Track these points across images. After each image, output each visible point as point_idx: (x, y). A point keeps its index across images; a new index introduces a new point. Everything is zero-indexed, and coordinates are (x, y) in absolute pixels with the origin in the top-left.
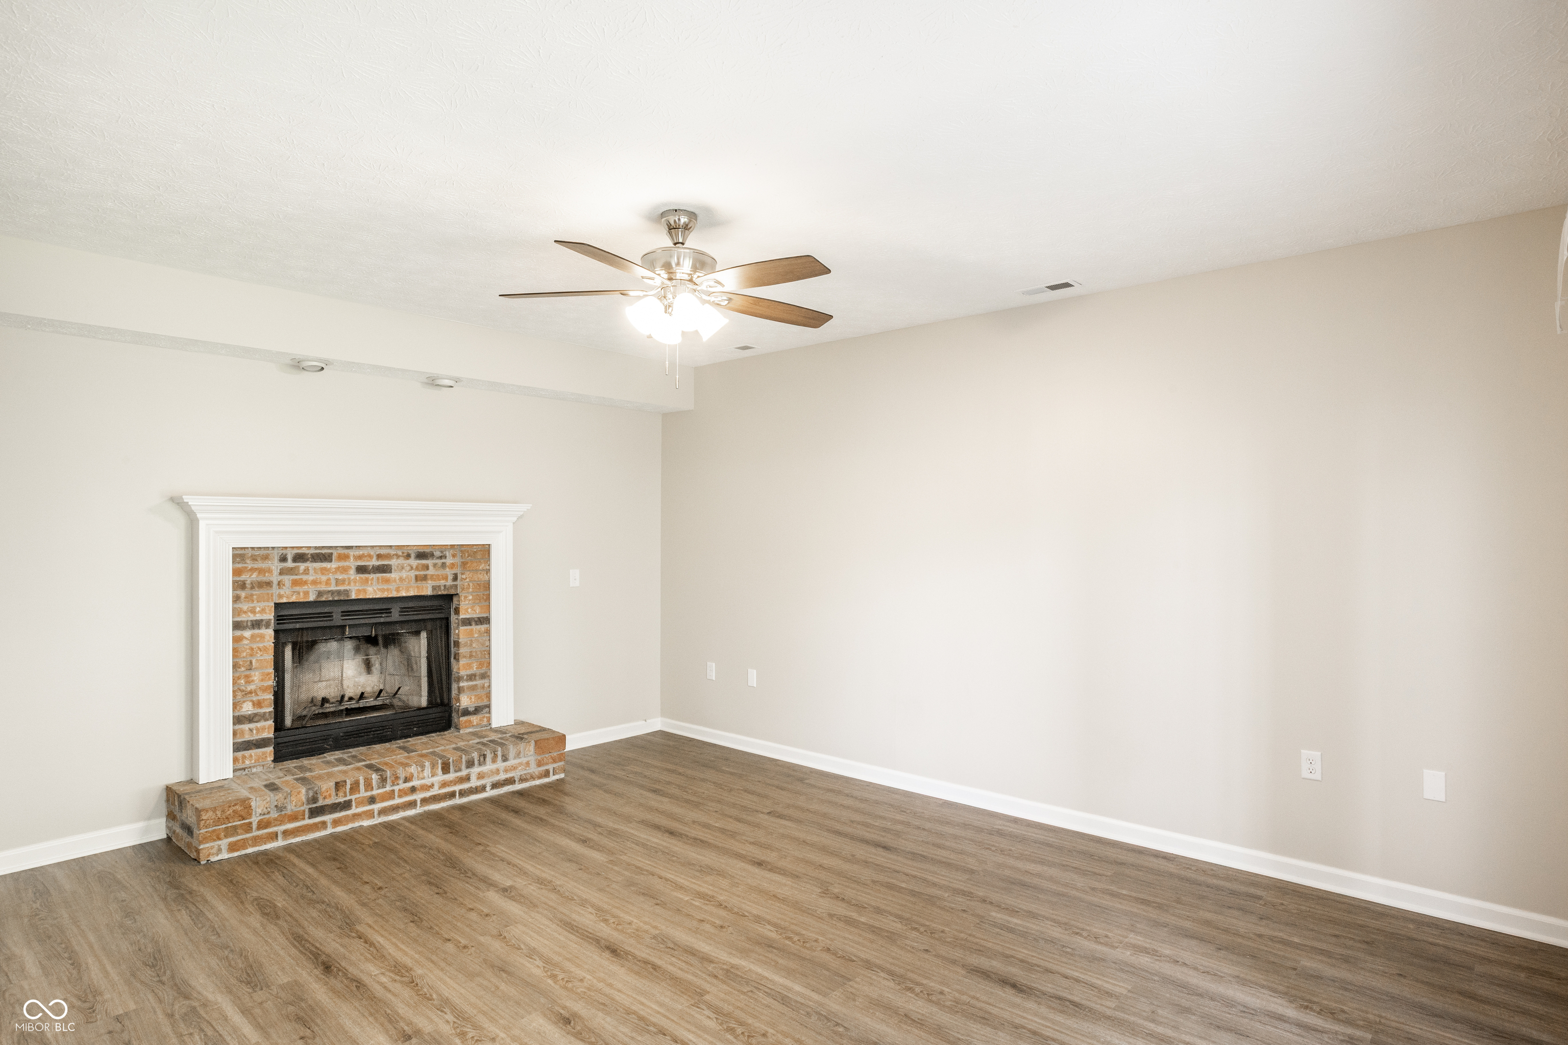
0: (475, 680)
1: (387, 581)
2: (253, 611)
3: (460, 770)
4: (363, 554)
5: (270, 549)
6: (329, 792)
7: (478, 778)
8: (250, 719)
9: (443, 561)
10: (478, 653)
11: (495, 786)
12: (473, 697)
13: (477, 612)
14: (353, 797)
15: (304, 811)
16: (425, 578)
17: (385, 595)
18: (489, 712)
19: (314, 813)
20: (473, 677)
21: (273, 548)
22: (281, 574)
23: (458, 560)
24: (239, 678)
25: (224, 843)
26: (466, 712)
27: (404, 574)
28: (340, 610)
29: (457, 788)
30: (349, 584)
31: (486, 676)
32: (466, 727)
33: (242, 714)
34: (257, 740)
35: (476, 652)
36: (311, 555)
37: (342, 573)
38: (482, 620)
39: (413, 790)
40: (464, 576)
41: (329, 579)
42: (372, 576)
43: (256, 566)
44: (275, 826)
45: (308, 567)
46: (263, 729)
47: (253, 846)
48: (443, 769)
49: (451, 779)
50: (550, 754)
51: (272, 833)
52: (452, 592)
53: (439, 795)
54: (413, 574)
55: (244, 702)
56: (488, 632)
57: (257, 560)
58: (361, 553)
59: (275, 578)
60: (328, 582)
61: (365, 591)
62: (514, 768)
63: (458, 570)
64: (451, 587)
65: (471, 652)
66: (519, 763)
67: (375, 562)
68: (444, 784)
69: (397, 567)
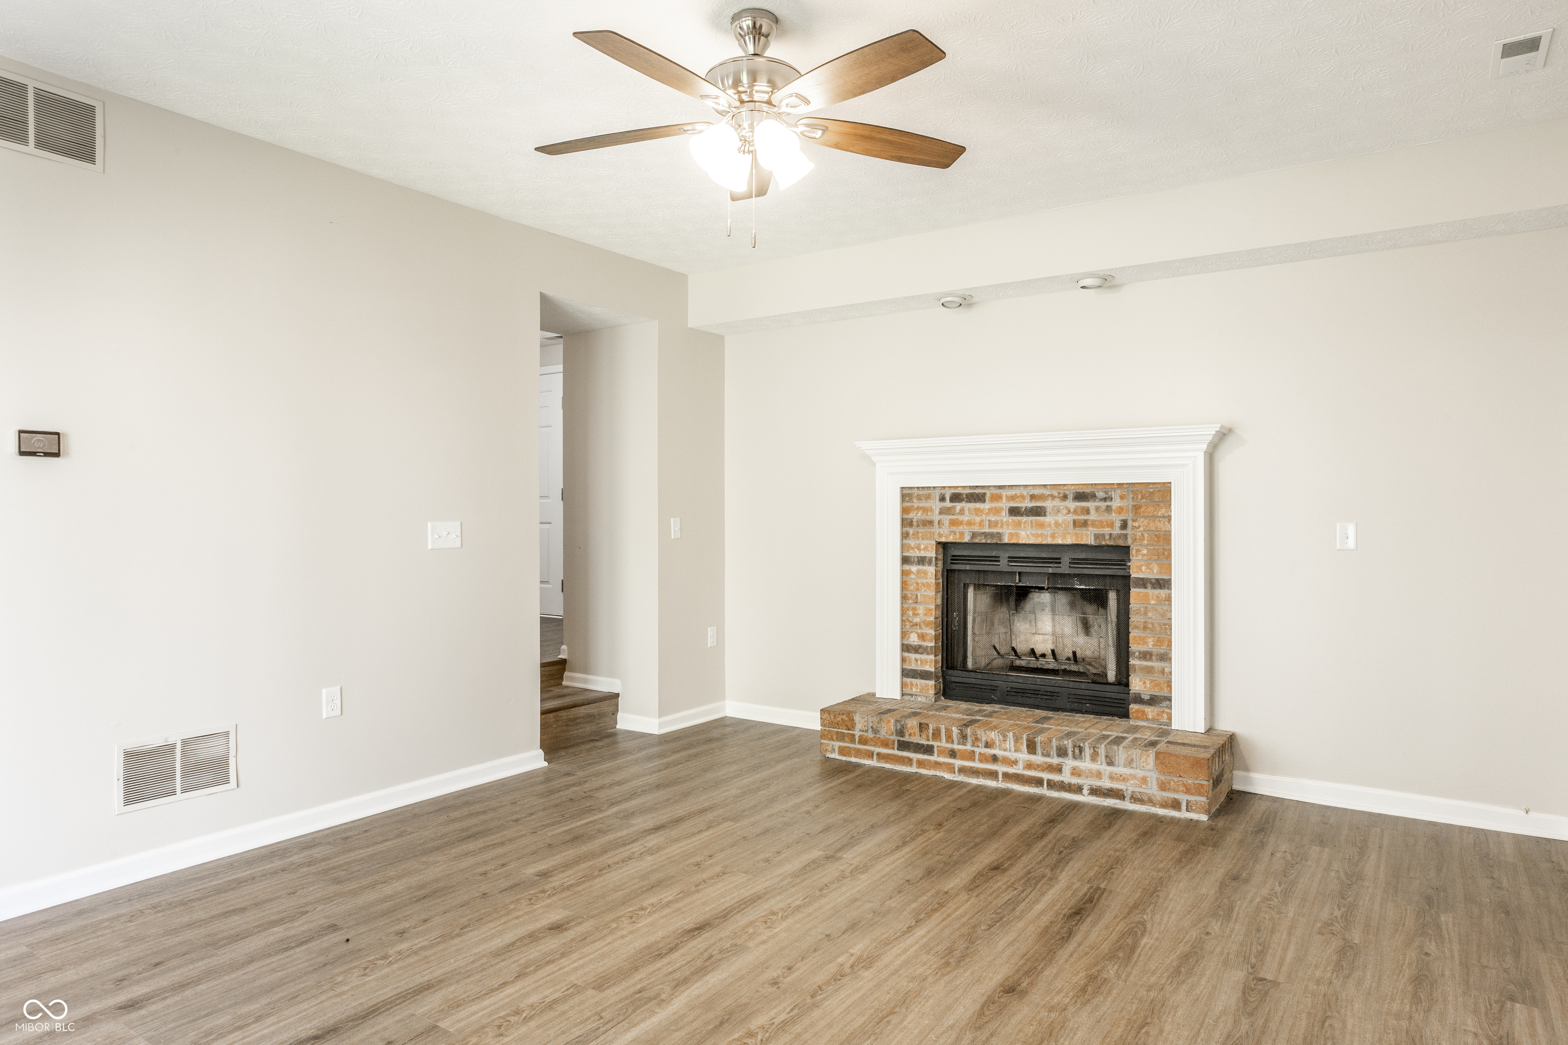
0: (1151, 659)
1: (1041, 525)
2: (919, 548)
3: (1048, 755)
4: (1016, 495)
5: (932, 489)
6: (913, 731)
7: (1073, 774)
8: (917, 649)
9: (1108, 503)
10: (1156, 625)
11: (1094, 791)
12: (1148, 682)
13: (1155, 571)
14: (935, 744)
15: (894, 741)
16: (1085, 524)
17: (1039, 541)
18: (1170, 708)
19: (903, 746)
20: (1148, 656)
21: (934, 488)
22: (940, 513)
23: (1128, 503)
24: (908, 610)
25: (837, 744)
26: (1139, 700)
27: (1060, 518)
28: (1007, 555)
29: (1046, 776)
30: (1002, 526)
31: (1165, 657)
32: (1138, 718)
33: (910, 643)
34: (921, 671)
35: (1153, 624)
36: (967, 495)
37: (994, 514)
38: (1161, 582)
39: (995, 759)
40: (1136, 524)
41: (982, 521)
42: (1024, 519)
43: (921, 505)
44: (871, 745)
45: (964, 507)
46: (926, 661)
47: (855, 757)
48: (1028, 746)
49: (1039, 763)
50: (1180, 779)
51: (868, 751)
52: (1121, 543)
53: (1023, 775)
54: (1070, 518)
55: (911, 632)
56: (1169, 599)
57: (921, 500)
58: (1014, 493)
59: (936, 517)
60: (981, 524)
61: (1017, 535)
62: (1123, 779)
63: (1129, 516)
64: (1119, 536)
65: (1145, 622)
66: (1131, 775)
67: (1028, 504)
68: (1029, 766)
69: (1052, 510)
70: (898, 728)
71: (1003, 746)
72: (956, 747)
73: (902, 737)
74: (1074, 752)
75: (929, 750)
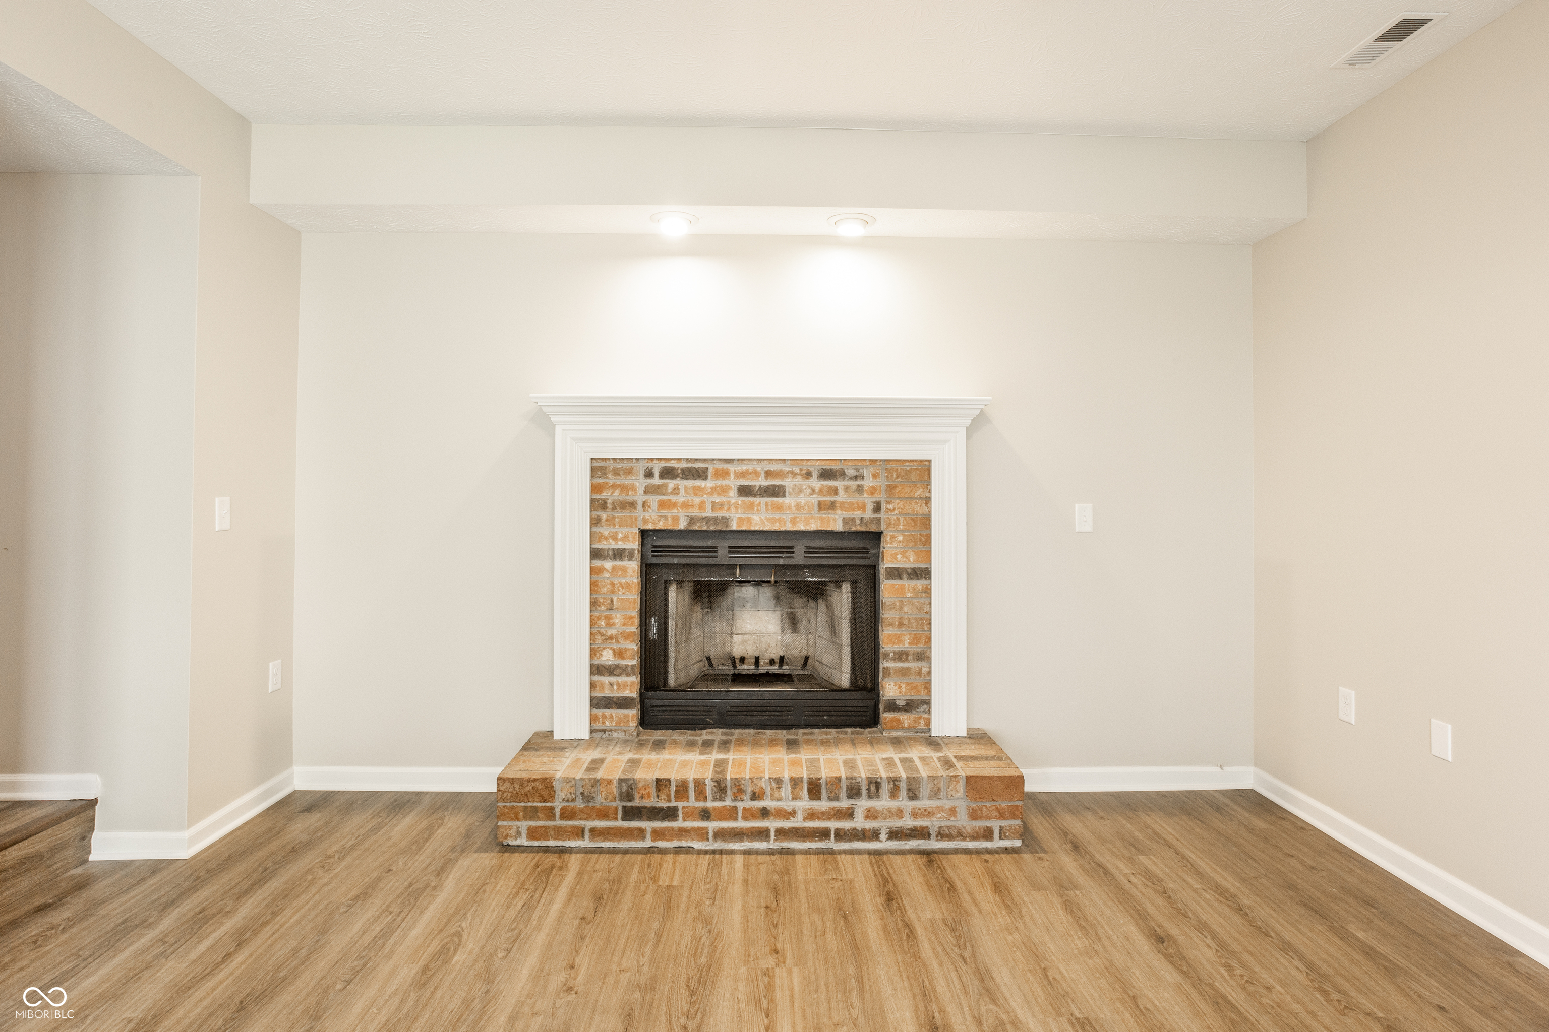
0: (907, 660)
1: (779, 508)
2: (615, 538)
3: (837, 798)
4: (747, 470)
5: (634, 461)
6: (647, 791)
7: (867, 817)
8: (611, 670)
9: (859, 482)
10: (913, 621)
11: (894, 835)
12: (903, 686)
13: (911, 560)
14: (680, 805)
15: (616, 809)
16: (832, 506)
17: (776, 527)
18: (929, 712)
19: (631, 813)
20: (904, 656)
21: (637, 459)
22: (646, 492)
23: (882, 482)
24: (599, 618)
25: (524, 825)
26: (892, 706)
27: (802, 500)
28: (727, 544)
29: (833, 825)
30: (729, 509)
31: (923, 656)
32: (892, 728)
33: (603, 663)
34: (618, 698)
35: (909, 620)
36: (682, 470)
37: (719, 494)
38: (918, 572)
39: (765, 813)
40: (890, 507)
41: (703, 503)
42: (758, 500)
43: (618, 482)
44: (581, 819)
45: (678, 485)
46: (625, 685)
47: (555, 839)
48: (810, 791)
49: (824, 809)
50: (994, 803)
51: (577, 828)
52: (873, 528)
53: (803, 829)
54: (815, 499)
55: (604, 648)
56: (927, 591)
57: (619, 475)
58: (744, 468)
59: (640, 498)
60: (702, 506)
61: (749, 520)
62: (929, 814)
63: (881, 497)
64: (872, 520)
65: (901, 618)
66: (937, 807)
67: (763, 482)
68: (812, 815)
69: (793, 489)
70: (623, 790)
71: (776, 795)
72: (710, 804)
73: (630, 801)
74: (869, 790)
75: (670, 814)
